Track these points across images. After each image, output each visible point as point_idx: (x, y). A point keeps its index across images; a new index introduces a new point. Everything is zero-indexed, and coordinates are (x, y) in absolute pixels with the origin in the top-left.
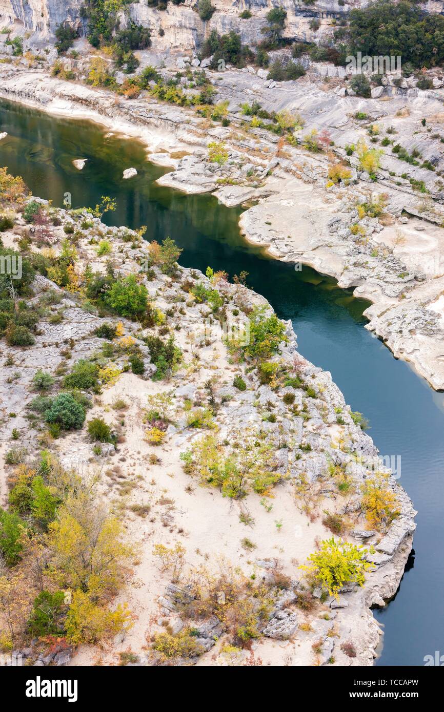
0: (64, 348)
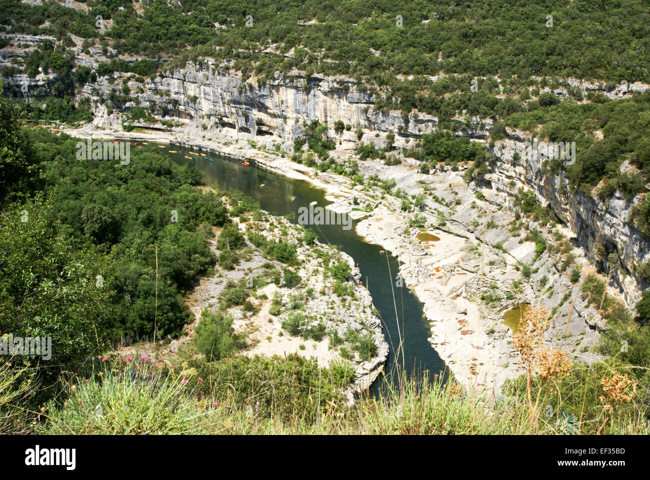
0: (247, 271)
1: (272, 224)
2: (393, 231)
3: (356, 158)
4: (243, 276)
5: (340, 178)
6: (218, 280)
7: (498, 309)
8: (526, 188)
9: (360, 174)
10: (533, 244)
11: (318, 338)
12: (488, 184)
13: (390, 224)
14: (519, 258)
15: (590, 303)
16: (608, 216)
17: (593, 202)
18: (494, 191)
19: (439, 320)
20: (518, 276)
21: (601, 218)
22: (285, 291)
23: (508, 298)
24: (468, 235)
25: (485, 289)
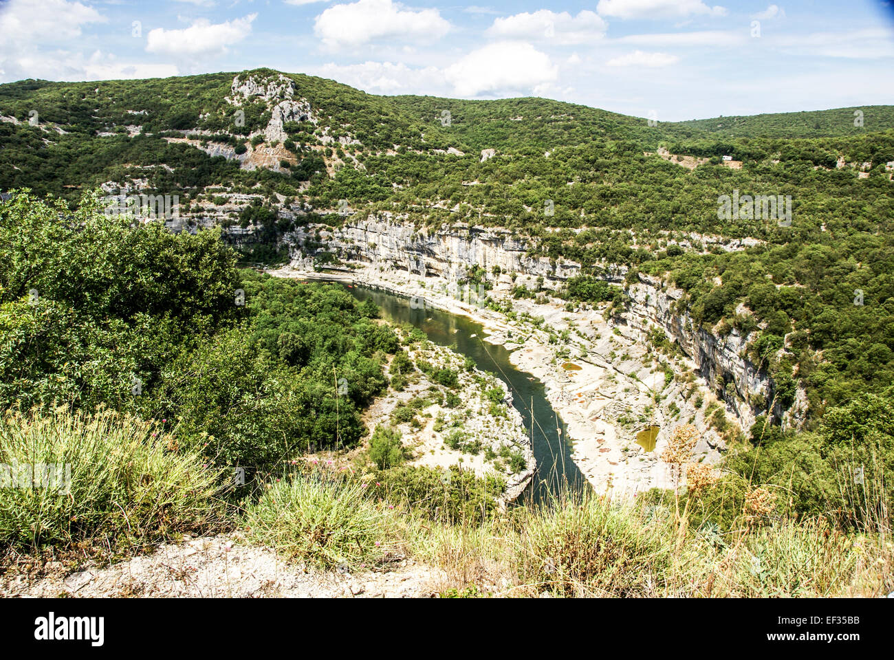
1: (437, 353)
2: (541, 361)
3: (511, 297)
4: (411, 397)
5: (497, 314)
6: (390, 400)
7: (632, 430)
8: (657, 326)
9: (514, 311)
10: (663, 374)
11: (475, 452)
12: (624, 321)
13: (538, 355)
14: (650, 386)
15: (711, 425)
16: (726, 350)
17: (714, 338)
18: (629, 327)
19: (581, 439)
20: (649, 402)
21: (721, 353)
22: (447, 411)
23: (640, 421)
24: (607, 365)
25: (621, 413)
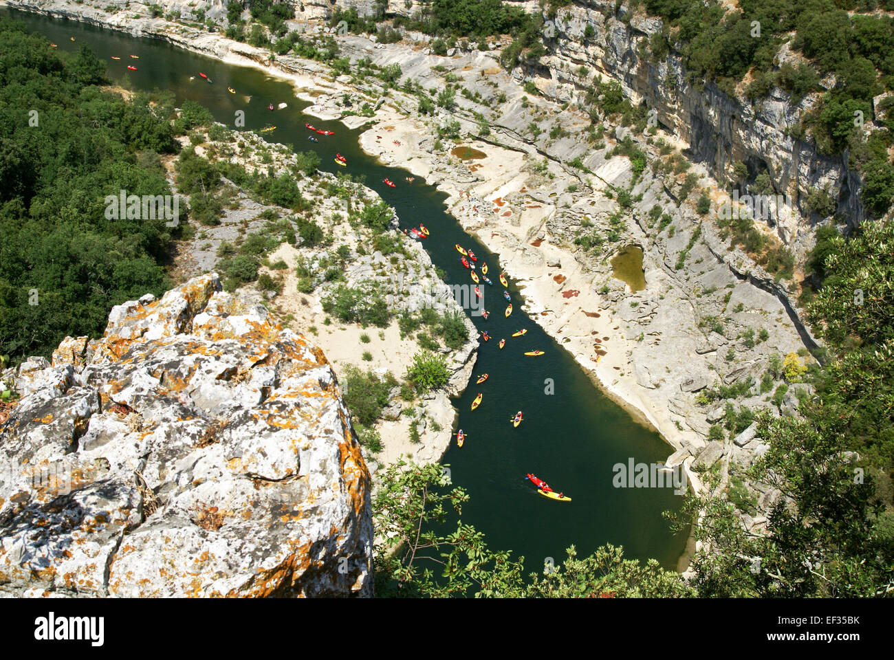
0: (241, 226)
1: (242, 146)
2: (417, 146)
3: (332, 32)
4: (238, 234)
5: (312, 64)
6: (204, 242)
7: (603, 256)
8: (606, 79)
9: (342, 57)
10: (626, 159)
11: (382, 323)
12: (545, 71)
13: (408, 136)
14: (609, 180)
15: (734, 243)
16: (758, 123)
17: (736, 103)
18: (554, 81)
19: (527, 278)
20: (613, 207)
21: (747, 126)
22: (308, 253)
23: (610, 240)
24: (526, 147)
25: (575, 228)
